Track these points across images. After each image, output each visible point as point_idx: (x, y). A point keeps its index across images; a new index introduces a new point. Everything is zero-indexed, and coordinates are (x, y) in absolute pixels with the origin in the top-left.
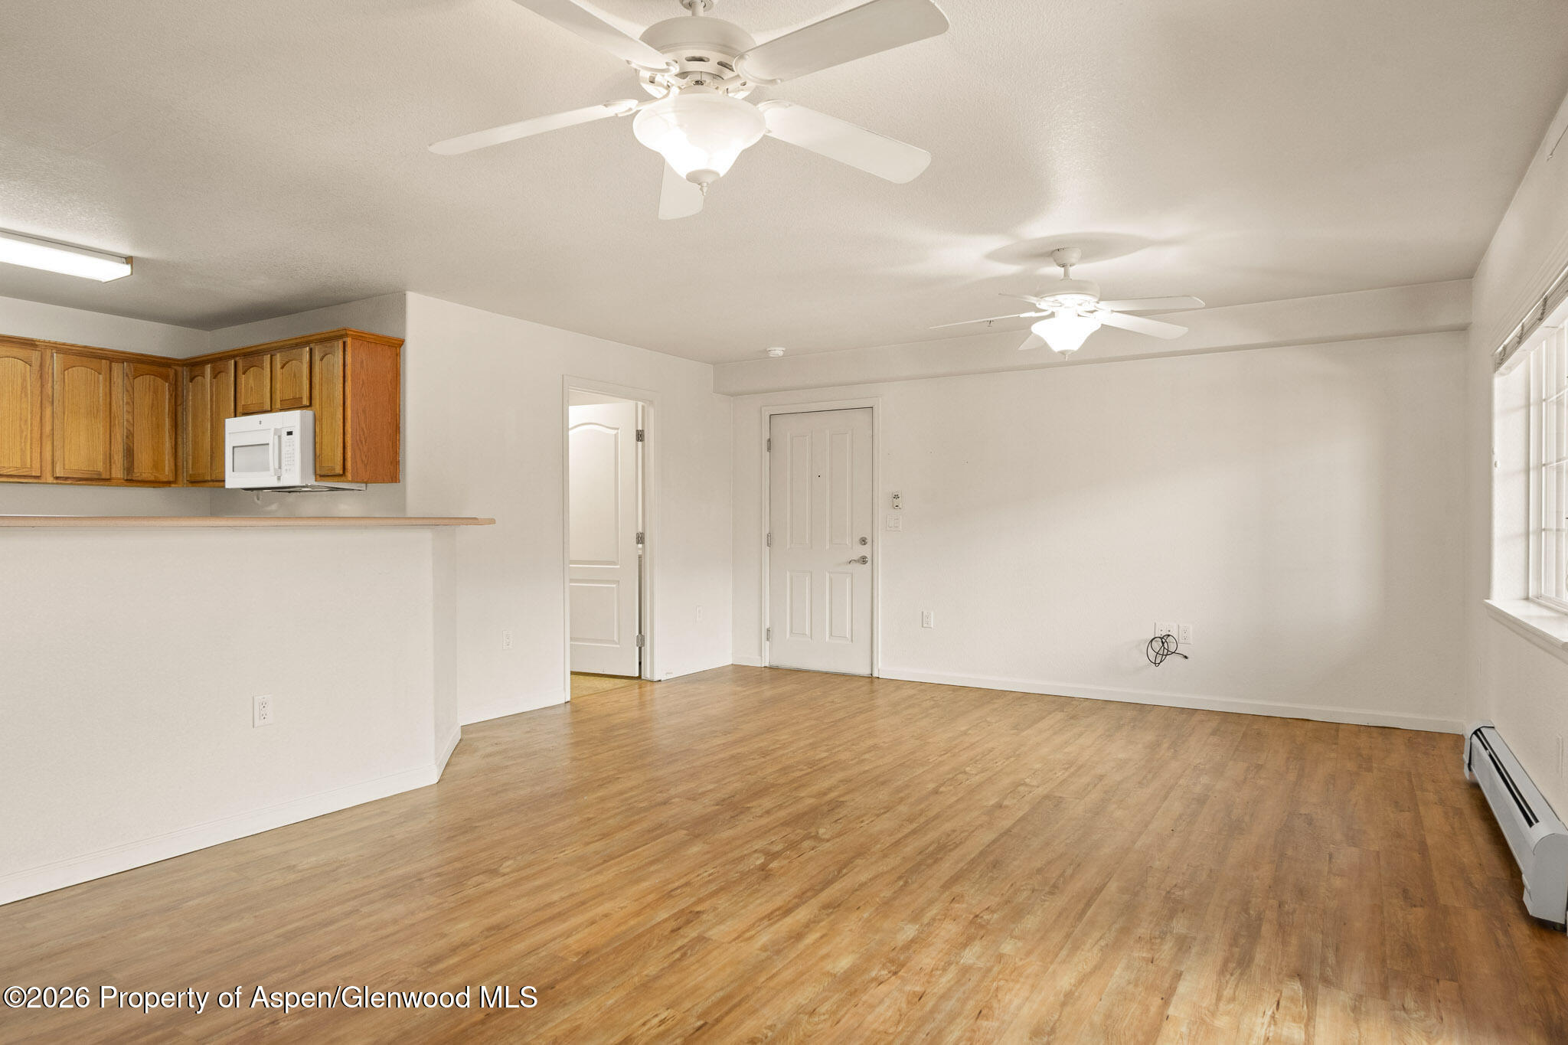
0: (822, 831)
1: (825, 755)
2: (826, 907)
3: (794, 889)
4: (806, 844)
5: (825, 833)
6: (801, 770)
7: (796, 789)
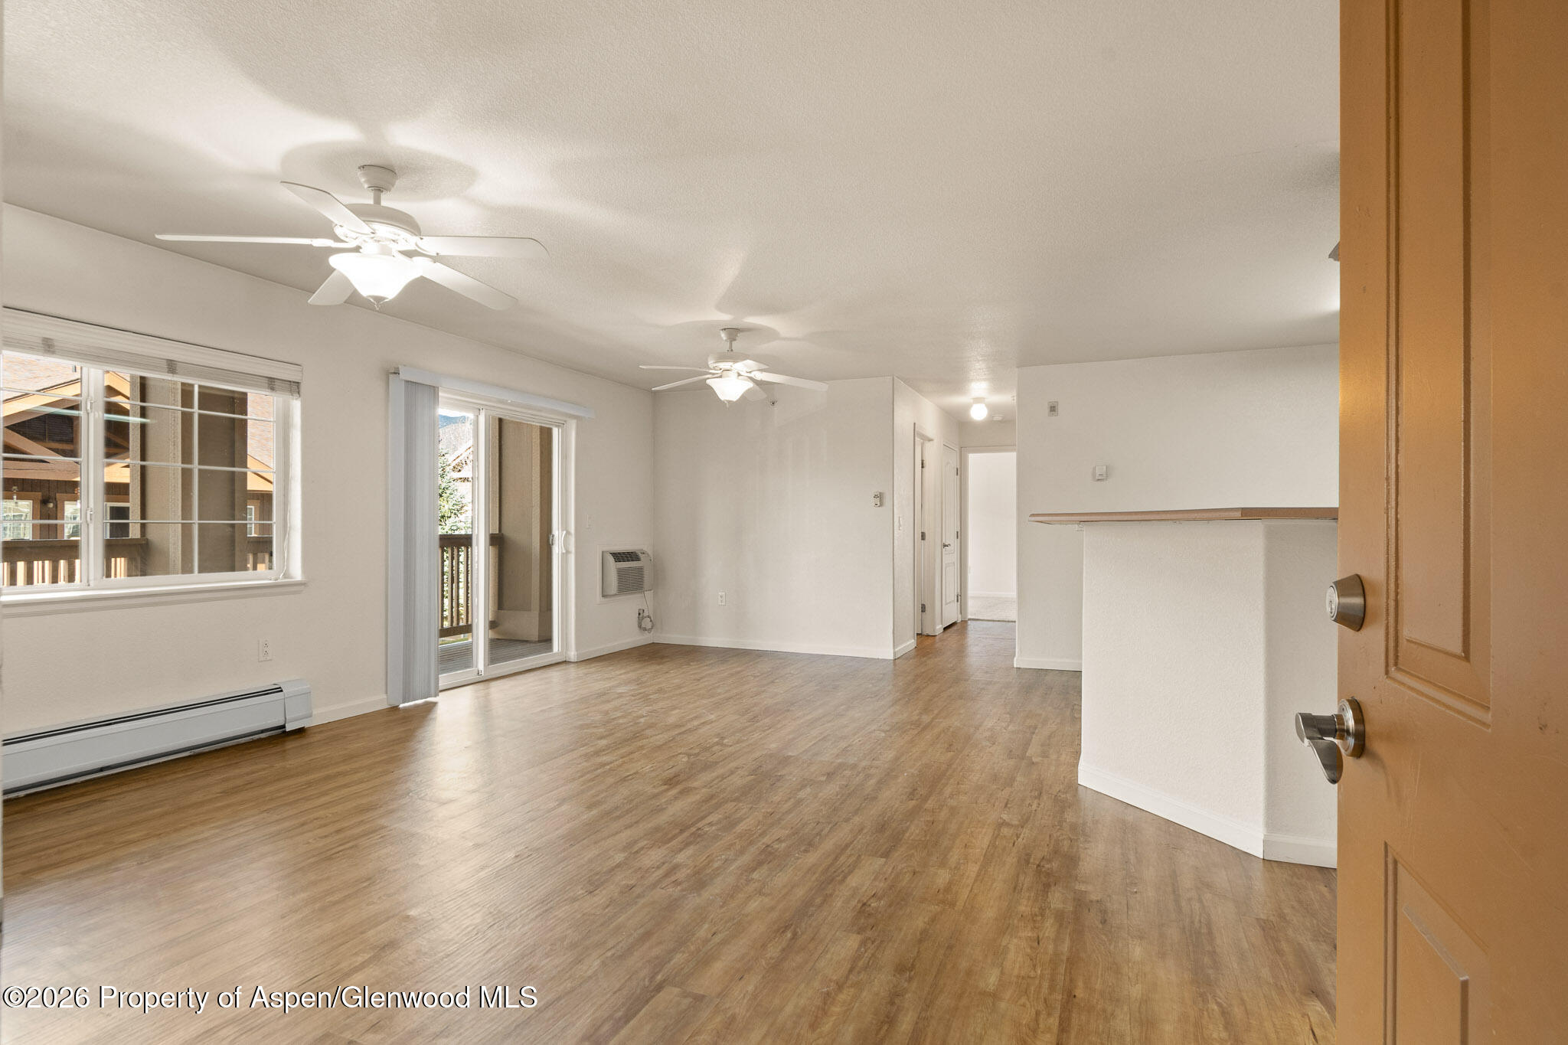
0: (685, 759)
1: (681, 858)
2: (683, 726)
3: (701, 731)
4: (697, 751)
5: (683, 758)
6: (710, 824)
7: (712, 797)
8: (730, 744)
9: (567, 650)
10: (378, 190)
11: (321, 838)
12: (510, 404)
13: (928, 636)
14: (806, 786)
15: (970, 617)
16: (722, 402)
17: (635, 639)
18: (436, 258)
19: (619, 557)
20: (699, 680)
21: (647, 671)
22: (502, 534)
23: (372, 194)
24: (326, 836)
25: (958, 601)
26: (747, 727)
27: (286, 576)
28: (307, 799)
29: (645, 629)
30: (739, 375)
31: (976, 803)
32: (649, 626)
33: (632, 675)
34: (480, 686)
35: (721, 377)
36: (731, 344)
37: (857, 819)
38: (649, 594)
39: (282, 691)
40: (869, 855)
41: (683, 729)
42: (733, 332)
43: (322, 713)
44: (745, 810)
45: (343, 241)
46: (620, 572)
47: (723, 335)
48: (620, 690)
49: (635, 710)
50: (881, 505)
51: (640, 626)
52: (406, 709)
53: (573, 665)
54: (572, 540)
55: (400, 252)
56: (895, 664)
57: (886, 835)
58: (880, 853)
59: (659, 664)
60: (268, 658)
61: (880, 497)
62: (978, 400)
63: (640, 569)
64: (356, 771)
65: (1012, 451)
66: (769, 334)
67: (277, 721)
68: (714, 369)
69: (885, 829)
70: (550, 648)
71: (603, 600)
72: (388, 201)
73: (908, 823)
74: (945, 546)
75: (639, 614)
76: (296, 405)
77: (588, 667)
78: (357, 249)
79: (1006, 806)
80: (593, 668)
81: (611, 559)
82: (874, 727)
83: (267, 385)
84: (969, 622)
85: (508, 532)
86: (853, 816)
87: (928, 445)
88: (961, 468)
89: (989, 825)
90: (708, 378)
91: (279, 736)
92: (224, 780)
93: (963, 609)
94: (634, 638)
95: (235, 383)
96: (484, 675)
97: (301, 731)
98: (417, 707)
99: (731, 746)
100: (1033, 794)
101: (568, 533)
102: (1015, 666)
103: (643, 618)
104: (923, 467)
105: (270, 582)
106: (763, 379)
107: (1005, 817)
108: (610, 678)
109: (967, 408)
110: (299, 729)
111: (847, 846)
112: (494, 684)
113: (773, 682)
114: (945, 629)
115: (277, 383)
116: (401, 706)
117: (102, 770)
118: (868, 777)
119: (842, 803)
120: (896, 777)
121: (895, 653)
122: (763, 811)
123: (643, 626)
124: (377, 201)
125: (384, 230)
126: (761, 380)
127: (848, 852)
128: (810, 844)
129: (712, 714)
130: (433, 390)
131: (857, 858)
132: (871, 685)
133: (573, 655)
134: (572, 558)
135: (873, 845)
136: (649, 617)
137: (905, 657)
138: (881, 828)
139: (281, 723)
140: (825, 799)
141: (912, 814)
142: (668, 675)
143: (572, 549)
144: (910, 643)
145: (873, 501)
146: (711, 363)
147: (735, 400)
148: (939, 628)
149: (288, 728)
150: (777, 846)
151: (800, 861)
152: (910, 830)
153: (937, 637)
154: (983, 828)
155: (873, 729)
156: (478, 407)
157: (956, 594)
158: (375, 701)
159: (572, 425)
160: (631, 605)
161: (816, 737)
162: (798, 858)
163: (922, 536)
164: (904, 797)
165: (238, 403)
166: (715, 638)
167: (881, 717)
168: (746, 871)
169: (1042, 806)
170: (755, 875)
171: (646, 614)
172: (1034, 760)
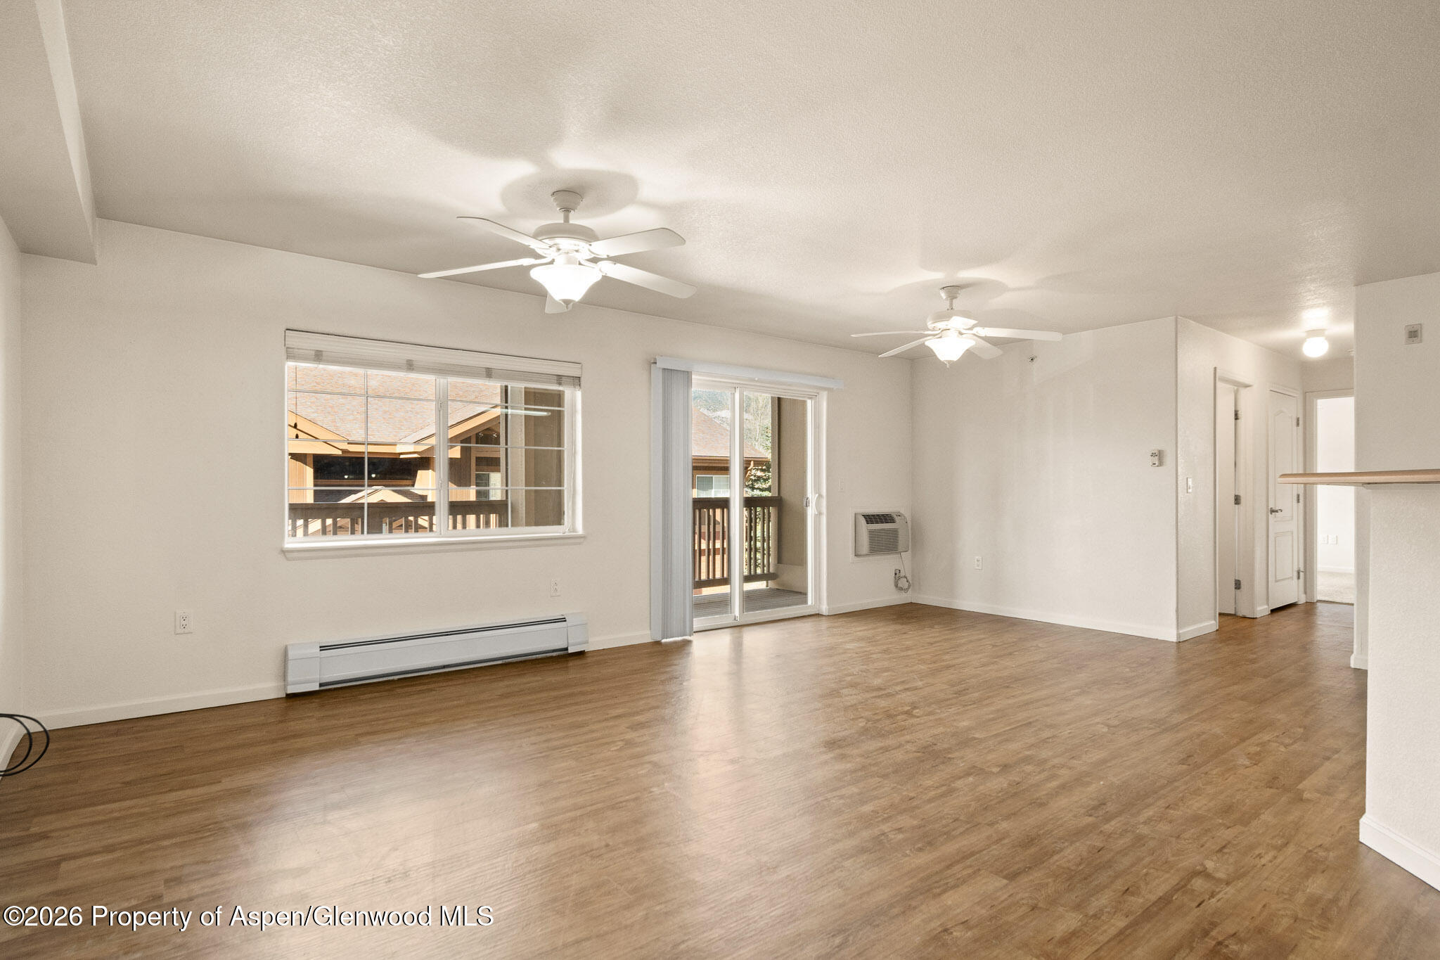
4: (879, 717)
8: (919, 715)
9: (820, 603)
10: (567, 210)
11: (532, 744)
12: (757, 381)
13: (1244, 617)
14: (972, 774)
15: (1319, 597)
16: (942, 364)
17: (892, 597)
18: (616, 260)
19: (870, 519)
20: (932, 644)
21: (885, 630)
22: (781, 497)
23: (561, 215)
24: (535, 744)
25: (1299, 578)
26: (949, 699)
27: (574, 530)
28: (545, 710)
29: (901, 589)
30: (961, 334)
31: (1178, 837)
32: (906, 586)
33: (869, 633)
34: (736, 630)
35: (941, 337)
36: (951, 304)
37: (1004, 825)
38: (906, 556)
39: (565, 621)
40: (991, 872)
41: (883, 692)
42: (953, 290)
43: (597, 641)
44: (886, 789)
45: (544, 257)
46: (871, 532)
47: (943, 295)
48: (848, 646)
49: (849, 667)
50: (1161, 464)
51: (896, 586)
52: (667, 644)
53: (824, 618)
54: (824, 502)
55: (588, 260)
56: (1178, 648)
57: (1026, 853)
58: (1005, 873)
59: (902, 624)
60: (558, 594)
61: (1159, 456)
62: (1314, 333)
63: (895, 531)
64: (592, 693)
65: (1346, 395)
66: (997, 287)
67: (560, 644)
68: (933, 330)
69: (1033, 844)
70: (805, 602)
71: (857, 559)
72: (576, 219)
73: (1066, 844)
74: (1273, 511)
75: (896, 574)
76: (579, 394)
77: (836, 620)
78: (552, 262)
79: (1220, 850)
80: (841, 621)
81: (863, 521)
82: (1098, 720)
83: (556, 381)
84: (1319, 604)
85: (785, 495)
86: (1002, 820)
87: (1243, 393)
88: (1305, 416)
89: (1178, 870)
90: (926, 340)
91: (563, 658)
92: (507, 686)
93: (1309, 585)
94: (890, 597)
95: (536, 381)
96: (739, 621)
97: (581, 654)
98: (675, 643)
99: (918, 717)
100: (1274, 842)
101: (820, 496)
102: (1352, 666)
103: (900, 578)
104: (1236, 418)
105: (558, 534)
106: (988, 335)
107: (1210, 865)
108: (847, 634)
109: (1298, 344)
110: (581, 652)
111: (972, 854)
112: (745, 629)
113: (1010, 654)
114: (1273, 611)
115: (564, 379)
116: (664, 641)
117: (444, 667)
118: (1053, 777)
119: (999, 802)
120: (1089, 784)
121: (1179, 635)
122: (904, 793)
123: (900, 585)
124: (567, 219)
125: (566, 243)
126: (986, 336)
127: (968, 862)
128: (930, 843)
129: (921, 680)
130: (687, 375)
131: (974, 873)
132: (1128, 670)
133: (824, 609)
134: (824, 519)
135: (1004, 860)
136: (905, 577)
137: (1198, 640)
138: (1029, 841)
139: (564, 646)
140: (982, 794)
141: (1079, 833)
142: (905, 636)
143: (824, 510)
144: (1209, 625)
145: (1150, 460)
146: (930, 325)
147: (955, 360)
148: (1262, 610)
149: (570, 651)
150: (893, 837)
151: (907, 858)
152: (1062, 853)
153: (1257, 620)
154: (1168, 872)
155: (1096, 721)
156: (735, 385)
157: (1296, 569)
158: (642, 635)
159: (824, 396)
160: (885, 565)
161: (1019, 721)
162: (907, 855)
163: (1236, 500)
164: (1083, 811)
165: (557, 399)
166: (969, 602)
167: (1116, 709)
168: (841, 856)
169: (1279, 860)
170: (848, 864)
171: (902, 574)
172: (1306, 795)
